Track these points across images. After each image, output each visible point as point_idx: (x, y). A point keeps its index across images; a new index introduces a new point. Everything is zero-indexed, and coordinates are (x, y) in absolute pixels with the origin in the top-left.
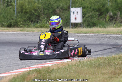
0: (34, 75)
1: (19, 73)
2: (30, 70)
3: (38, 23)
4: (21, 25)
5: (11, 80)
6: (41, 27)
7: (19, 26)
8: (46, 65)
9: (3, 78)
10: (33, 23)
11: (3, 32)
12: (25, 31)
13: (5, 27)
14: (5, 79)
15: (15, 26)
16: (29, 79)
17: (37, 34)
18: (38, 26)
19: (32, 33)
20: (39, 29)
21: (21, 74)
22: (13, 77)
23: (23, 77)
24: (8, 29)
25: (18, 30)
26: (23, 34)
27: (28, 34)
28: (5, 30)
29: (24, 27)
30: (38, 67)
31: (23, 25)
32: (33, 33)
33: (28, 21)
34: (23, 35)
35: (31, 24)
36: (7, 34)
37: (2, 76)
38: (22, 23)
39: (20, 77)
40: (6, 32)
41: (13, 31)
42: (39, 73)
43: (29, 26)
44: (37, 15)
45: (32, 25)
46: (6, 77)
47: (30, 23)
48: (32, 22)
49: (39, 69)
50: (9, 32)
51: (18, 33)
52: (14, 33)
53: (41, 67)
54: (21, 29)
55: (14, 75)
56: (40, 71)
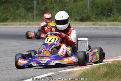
0: (103, 69)
1: (89, 67)
2: (100, 65)
3: (111, 17)
4: (94, 19)
5: (81, 74)
6: (113, 21)
7: (91, 20)
8: (116, 59)
9: (74, 73)
10: (106, 17)
11: (76, 27)
12: (98, 25)
13: (78, 21)
14: (75, 73)
15: (88, 20)
16: (98, 73)
17: (109, 28)
18: (111, 20)
19: (104, 27)
20: (112, 23)
21: (91, 69)
22: (83, 72)
23: (93, 72)
24: (81, 23)
25: (91, 24)
26: (96, 27)
27: (100, 28)
28: (77, 24)
29: (96, 21)
30: (109, 61)
31: (96, 18)
32: (106, 27)
33: (101, 15)
34: (95, 29)
35: (103, 18)
36: (80, 28)
37: (72, 71)
38: (94, 17)
39: (90, 72)
40: (78, 26)
41: (86, 25)
42: (109, 67)
43: (101, 20)
44: (109, 9)
45: (105, 19)
46: (76, 71)
47: (103, 16)
48: (104, 15)
49: (109, 63)
50: (82, 26)
51: (91, 27)
52: (87, 27)
53: (111, 61)
54: (94, 23)
55: (84, 70)
56: (110, 65)
